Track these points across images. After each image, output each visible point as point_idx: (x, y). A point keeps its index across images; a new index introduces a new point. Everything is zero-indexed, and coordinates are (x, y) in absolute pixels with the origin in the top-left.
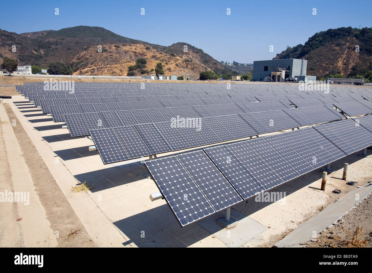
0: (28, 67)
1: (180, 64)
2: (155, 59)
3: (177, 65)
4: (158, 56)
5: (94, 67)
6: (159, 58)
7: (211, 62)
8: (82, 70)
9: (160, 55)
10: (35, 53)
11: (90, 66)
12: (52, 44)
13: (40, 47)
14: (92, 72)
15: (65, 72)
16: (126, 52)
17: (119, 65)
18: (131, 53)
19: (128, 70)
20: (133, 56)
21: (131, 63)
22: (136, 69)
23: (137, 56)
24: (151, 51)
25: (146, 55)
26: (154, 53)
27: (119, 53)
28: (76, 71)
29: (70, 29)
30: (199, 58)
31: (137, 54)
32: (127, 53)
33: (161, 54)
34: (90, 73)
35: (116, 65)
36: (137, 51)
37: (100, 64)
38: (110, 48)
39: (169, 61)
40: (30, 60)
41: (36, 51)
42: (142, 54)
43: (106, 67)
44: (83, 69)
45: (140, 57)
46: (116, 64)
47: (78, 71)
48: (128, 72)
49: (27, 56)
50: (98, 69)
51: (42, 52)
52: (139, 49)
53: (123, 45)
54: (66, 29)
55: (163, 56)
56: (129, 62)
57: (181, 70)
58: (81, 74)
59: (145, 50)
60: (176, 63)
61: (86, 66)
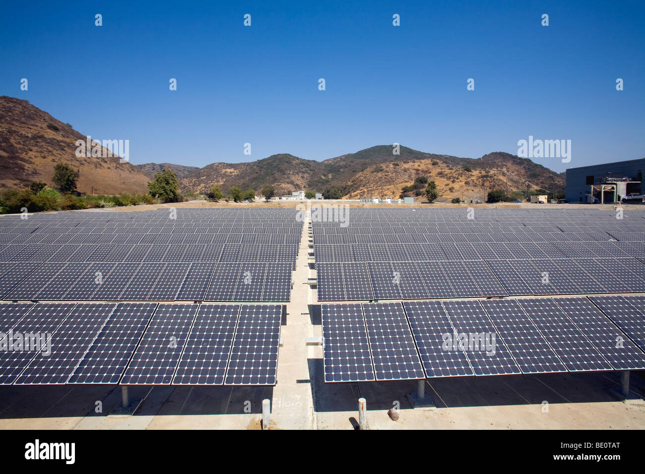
0: (301, 193)
1: (473, 182)
2: (440, 177)
3: (467, 183)
4: (446, 173)
5: (365, 190)
6: (446, 175)
7: (543, 176)
8: (353, 194)
9: (450, 171)
10: (323, 177)
11: (361, 188)
12: (341, 167)
13: (330, 171)
14: (361, 196)
15: (334, 196)
16: (405, 170)
17: (393, 186)
18: (412, 171)
19: (402, 191)
20: (414, 175)
21: (409, 183)
22: (411, 191)
23: (418, 174)
24: (439, 166)
25: (430, 172)
26: (441, 169)
27: (396, 172)
28: (347, 195)
29: (366, 151)
30: (523, 171)
31: (419, 172)
32: (406, 172)
33: (451, 169)
34: (359, 197)
35: (389, 187)
36: (420, 168)
37: (372, 185)
38: (387, 167)
39: (458, 179)
40: (317, 185)
41: (325, 176)
42: (426, 172)
43: (377, 189)
44: (354, 192)
45: (422, 175)
46: (390, 185)
47: (349, 195)
48: (401, 194)
49: (316, 181)
50: (368, 191)
51: (330, 176)
52: (424, 164)
53: (405, 163)
54: (363, 150)
55: (453, 171)
56: (406, 182)
57: (468, 190)
58: (351, 197)
59: (430, 166)
60: (469, 180)
61: (357, 189)
